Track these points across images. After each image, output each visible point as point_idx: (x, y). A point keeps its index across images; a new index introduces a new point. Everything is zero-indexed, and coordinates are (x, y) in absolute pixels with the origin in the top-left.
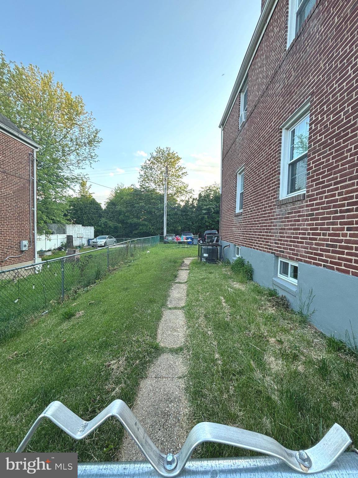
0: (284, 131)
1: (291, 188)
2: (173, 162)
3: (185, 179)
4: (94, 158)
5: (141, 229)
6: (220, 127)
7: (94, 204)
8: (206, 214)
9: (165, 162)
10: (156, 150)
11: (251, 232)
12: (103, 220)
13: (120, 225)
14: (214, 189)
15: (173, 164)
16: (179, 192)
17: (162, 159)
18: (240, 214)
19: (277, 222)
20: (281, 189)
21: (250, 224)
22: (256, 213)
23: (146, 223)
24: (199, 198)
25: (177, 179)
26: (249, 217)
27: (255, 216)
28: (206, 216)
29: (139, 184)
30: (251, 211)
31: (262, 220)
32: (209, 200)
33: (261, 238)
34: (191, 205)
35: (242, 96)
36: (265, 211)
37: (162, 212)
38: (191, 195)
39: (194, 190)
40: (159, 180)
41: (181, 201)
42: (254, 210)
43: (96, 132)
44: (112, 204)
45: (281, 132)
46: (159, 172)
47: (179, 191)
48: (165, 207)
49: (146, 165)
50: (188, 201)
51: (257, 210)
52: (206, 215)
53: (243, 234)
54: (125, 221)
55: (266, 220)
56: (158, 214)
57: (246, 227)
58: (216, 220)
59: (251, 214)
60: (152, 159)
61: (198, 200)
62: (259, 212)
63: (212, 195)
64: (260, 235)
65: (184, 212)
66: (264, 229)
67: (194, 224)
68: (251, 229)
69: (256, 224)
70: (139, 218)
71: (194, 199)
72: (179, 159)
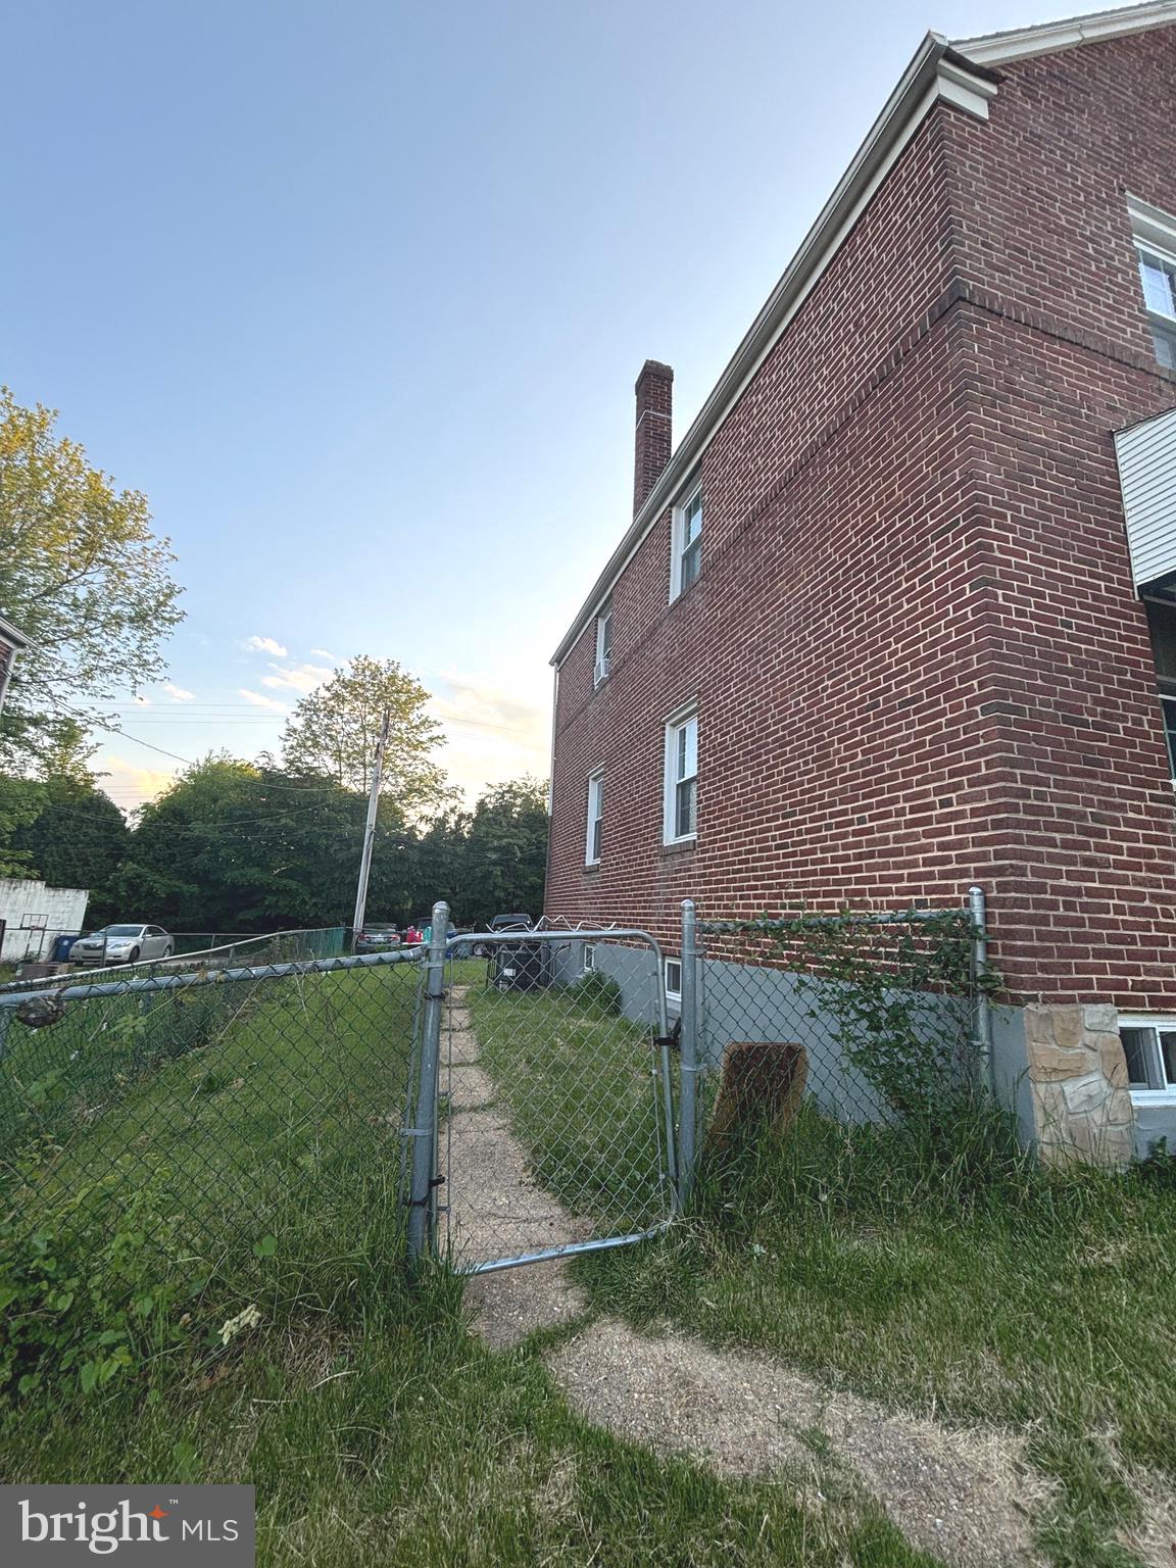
0: (667, 727)
1: (682, 828)
2: (405, 703)
3: (436, 756)
4: (149, 670)
5: (269, 906)
6: (551, 664)
7: (102, 811)
8: (501, 865)
9: (378, 700)
10: (355, 663)
11: (616, 908)
12: (129, 868)
13: (195, 888)
14: (524, 791)
15: (403, 709)
16: (416, 791)
17: (368, 690)
18: (595, 869)
19: (660, 887)
20: (665, 826)
21: (616, 892)
22: (626, 868)
23: (293, 884)
24: (479, 815)
25: (413, 753)
26: (613, 875)
27: (625, 873)
28: (498, 871)
29: (283, 755)
30: (617, 864)
31: (636, 883)
32: (508, 823)
33: (636, 920)
34: (452, 832)
35: (602, 624)
36: (641, 864)
37: (354, 850)
38: (452, 803)
39: (463, 791)
40: (351, 750)
41: (419, 818)
42: (623, 862)
43: (167, 591)
44: (171, 814)
45: (664, 729)
46: (356, 726)
47: (417, 789)
48: (367, 835)
49: (315, 700)
50: (443, 821)
51: (629, 861)
52: (498, 868)
53: (601, 914)
54: (212, 877)
55: (643, 883)
56: (341, 856)
57: (607, 898)
58: (526, 883)
59: (616, 870)
60: (335, 687)
61: (474, 821)
62: (631, 866)
63: (518, 809)
64: (633, 914)
65: (430, 852)
66: (639, 902)
67: (456, 894)
68: (616, 903)
69: (627, 891)
70: (267, 868)
71: (461, 817)
72: (422, 696)
